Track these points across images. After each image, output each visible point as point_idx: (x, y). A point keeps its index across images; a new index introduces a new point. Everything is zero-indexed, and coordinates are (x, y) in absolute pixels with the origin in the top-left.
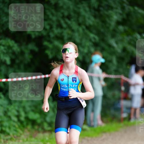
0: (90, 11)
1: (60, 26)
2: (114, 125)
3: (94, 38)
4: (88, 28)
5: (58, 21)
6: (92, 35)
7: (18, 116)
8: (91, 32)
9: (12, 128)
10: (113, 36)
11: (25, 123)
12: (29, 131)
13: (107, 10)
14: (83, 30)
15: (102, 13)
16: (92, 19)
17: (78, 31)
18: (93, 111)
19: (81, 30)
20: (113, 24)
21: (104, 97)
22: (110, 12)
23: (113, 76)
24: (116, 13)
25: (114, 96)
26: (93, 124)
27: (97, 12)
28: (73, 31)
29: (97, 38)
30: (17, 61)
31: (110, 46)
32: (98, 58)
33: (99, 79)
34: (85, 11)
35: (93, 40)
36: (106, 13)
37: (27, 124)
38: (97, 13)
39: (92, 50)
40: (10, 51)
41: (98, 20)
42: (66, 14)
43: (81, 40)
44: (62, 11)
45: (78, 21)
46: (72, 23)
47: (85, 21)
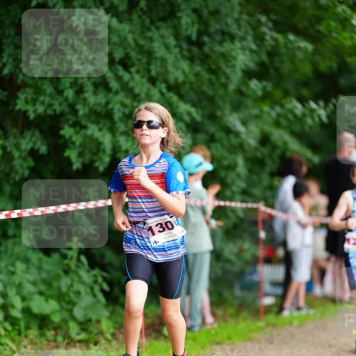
3: (189, 114)
6: (184, 107)
13: (221, 43)
14: (162, 94)
16: (185, 65)
24: (243, 49)
28: (136, 97)
31: (228, 131)
35: (186, 118)
41: (199, 68)
42: (118, 55)
45: (149, 71)
46: (132, 78)
47: (167, 71)
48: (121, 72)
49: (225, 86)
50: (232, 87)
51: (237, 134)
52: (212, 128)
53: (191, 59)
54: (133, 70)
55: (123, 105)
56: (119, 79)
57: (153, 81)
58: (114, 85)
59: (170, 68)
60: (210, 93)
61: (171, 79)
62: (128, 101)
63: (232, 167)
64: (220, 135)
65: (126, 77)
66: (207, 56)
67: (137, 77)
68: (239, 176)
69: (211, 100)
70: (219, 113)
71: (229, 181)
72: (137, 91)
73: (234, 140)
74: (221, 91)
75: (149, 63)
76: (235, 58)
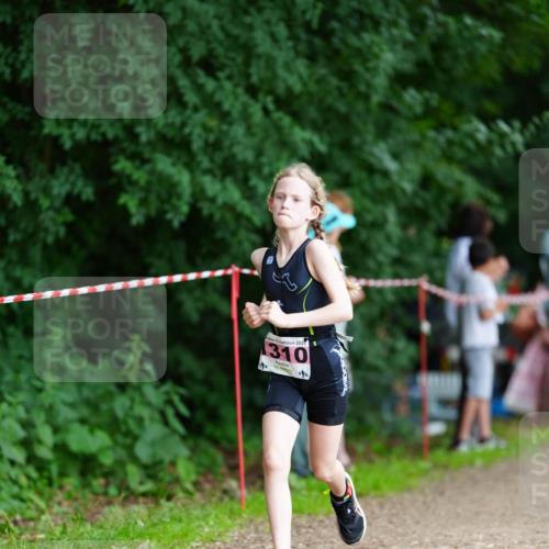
3: (310, 143)
4: (286, 102)
6: (300, 135)
8: (297, 117)
10: (383, 132)
13: (358, 32)
14: (266, 111)
16: (301, 65)
17: (246, 116)
20: (381, 82)
24: (392, 41)
28: (225, 116)
31: (371, 170)
41: (322, 71)
42: (197, 51)
43: (259, 153)
45: (248, 76)
46: (221, 88)
47: (275, 76)
48: (202, 78)
49: (366, 97)
50: (376, 99)
51: (385, 174)
52: (346, 165)
53: (312, 58)
54: (221, 75)
55: (206, 129)
56: (199, 88)
57: (252, 91)
58: (191, 98)
59: (281, 72)
60: (342, 108)
61: (281, 89)
62: (213, 123)
63: (378, 225)
64: (358, 175)
65: (210, 85)
66: (337, 52)
67: (228, 85)
68: (388, 238)
69: (345, 119)
70: (356, 140)
71: (373, 245)
72: (226, 106)
73: (380, 183)
74: (360, 106)
75: (247, 64)
76: (377, 57)
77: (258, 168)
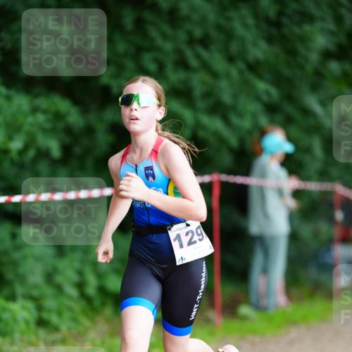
0: (257, 27)
1: (182, 64)
2: (318, 306)
3: (268, 93)
4: (253, 67)
5: (178, 51)
7: (80, 286)
8: (261, 77)
9: (67, 315)
10: (315, 88)
11: (97, 302)
12: (108, 320)
13: (299, 24)
14: (241, 72)
15: (286, 31)
16: (263, 45)
17: (228, 75)
18: (265, 271)
19: (234, 72)
20: (314, 57)
21: (293, 237)
22: (307, 28)
23: (314, 186)
25: (316, 234)
26: (265, 302)
27: (274, 29)
28: (215, 75)
29: (274, 92)
30: (77, 150)
31: (306, 112)
32: (277, 142)
33: (280, 192)
34: (245, 26)
35: (265, 98)
36: (297, 30)
37: (103, 304)
38: (274, 31)
39: (263, 121)
40: (61, 125)
41: (276, 49)
42: (198, 33)
43: (235, 97)
44: (188, 26)
50: (309, 68)
53: (270, 40)
54: (213, 47)
57: (231, 59)
58: (194, 62)
61: (251, 58)
64: (297, 115)
65: (204, 54)
74: (299, 74)
77: (234, 108)
